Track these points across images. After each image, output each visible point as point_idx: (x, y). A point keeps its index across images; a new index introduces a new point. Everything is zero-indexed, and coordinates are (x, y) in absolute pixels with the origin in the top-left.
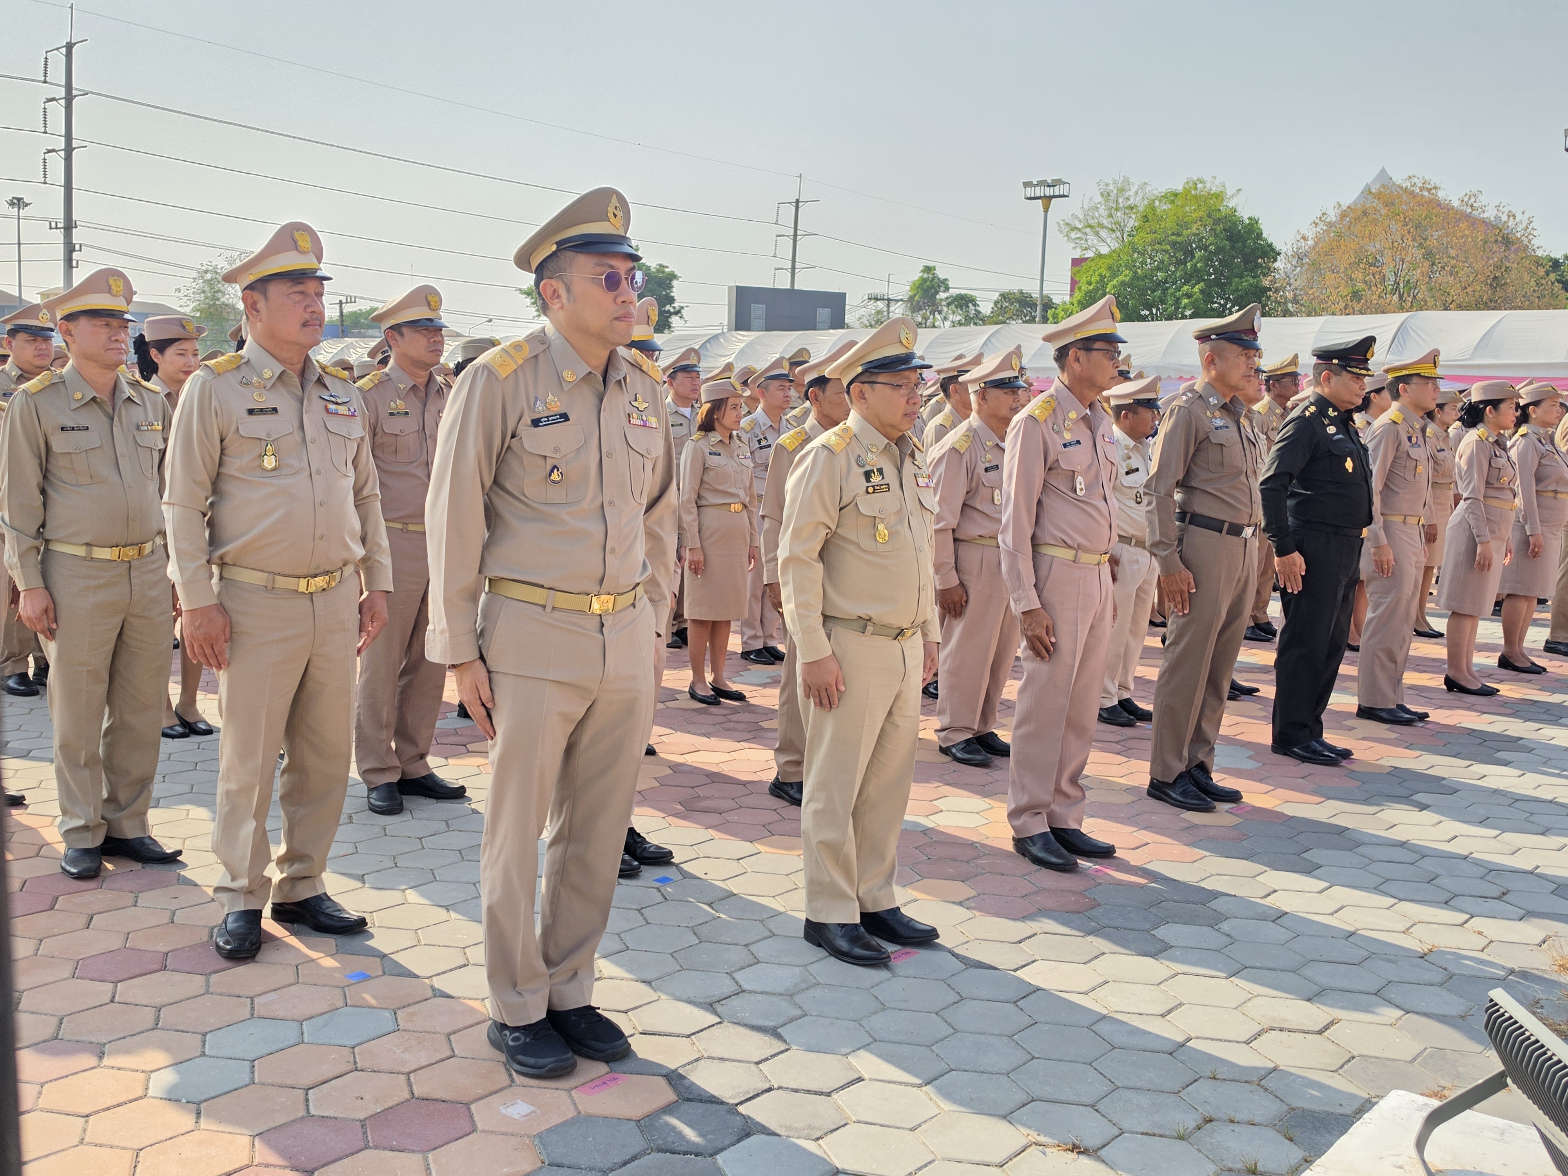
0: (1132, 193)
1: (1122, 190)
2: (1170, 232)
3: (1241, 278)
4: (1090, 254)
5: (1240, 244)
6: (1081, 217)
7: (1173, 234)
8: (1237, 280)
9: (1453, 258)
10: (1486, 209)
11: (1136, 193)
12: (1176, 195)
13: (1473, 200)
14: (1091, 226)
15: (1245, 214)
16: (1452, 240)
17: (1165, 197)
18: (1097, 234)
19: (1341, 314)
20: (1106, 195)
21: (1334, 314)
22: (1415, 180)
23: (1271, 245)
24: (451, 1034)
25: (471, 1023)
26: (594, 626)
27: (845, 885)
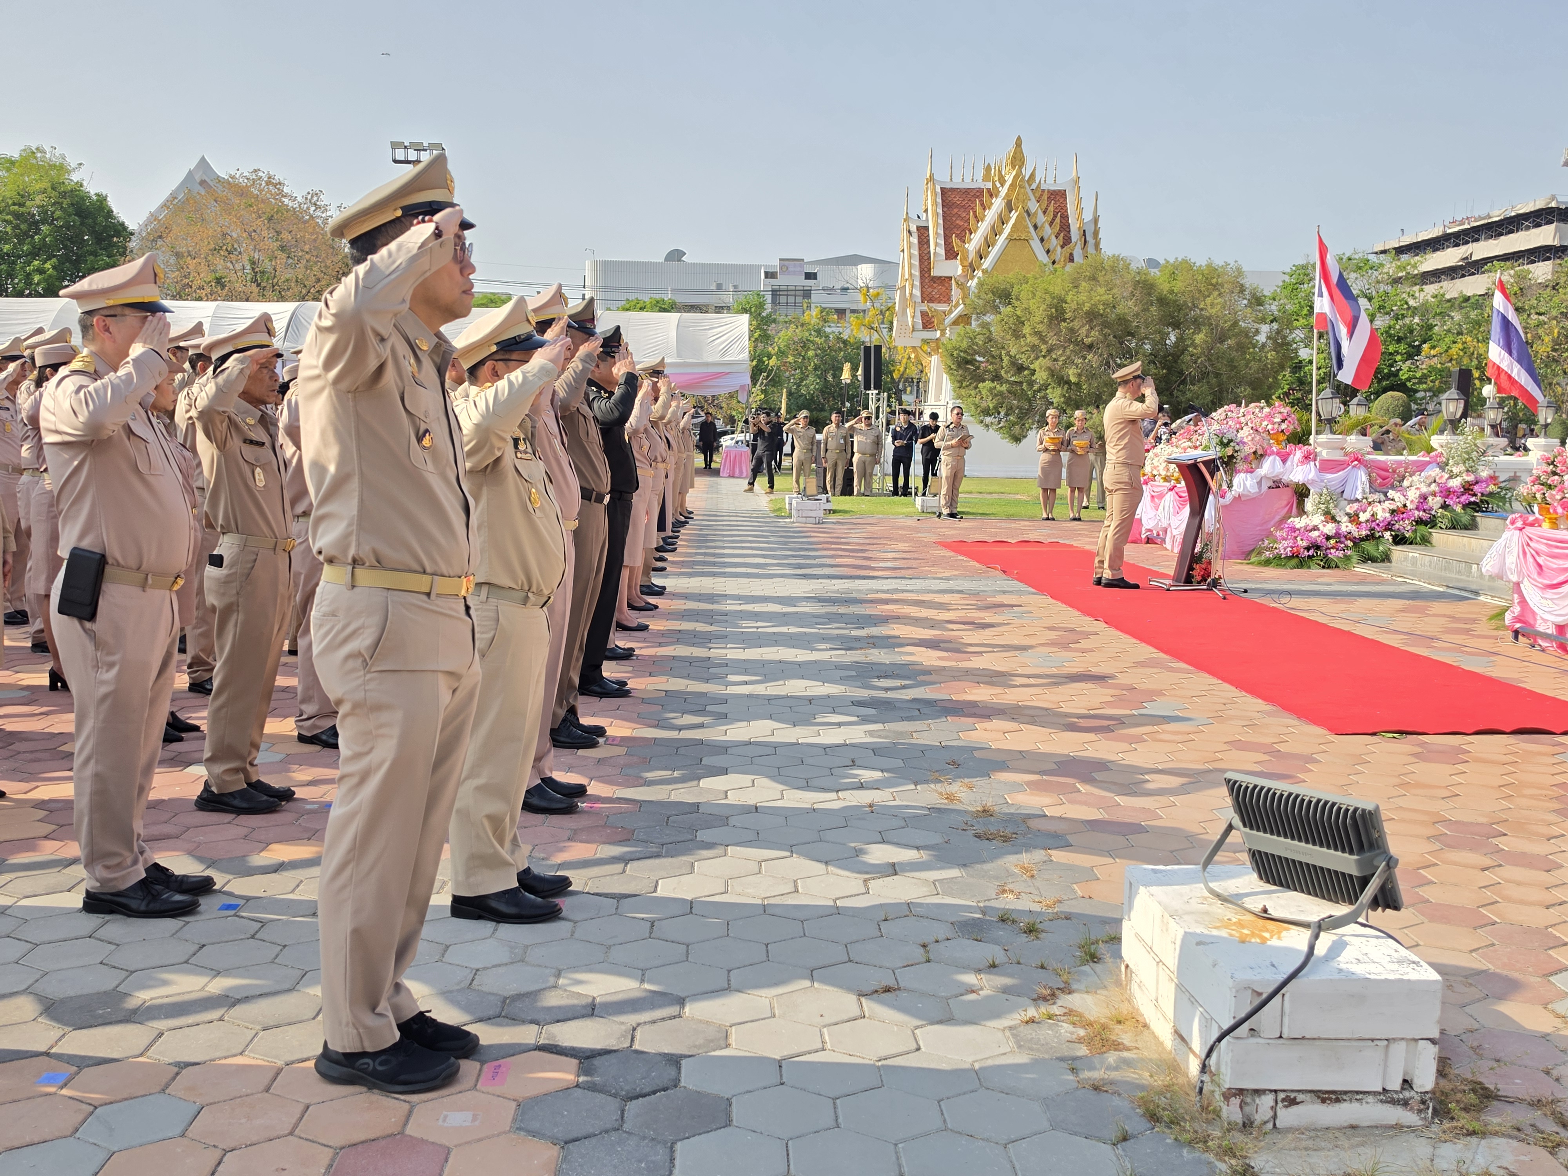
2: (10, 202)
3: (96, 256)
5: (90, 220)
7: (14, 204)
8: (92, 258)
9: (307, 253)
10: (328, 208)
12: (13, 163)
13: (315, 199)
15: (92, 189)
16: (304, 236)
19: (207, 300)
21: (200, 299)
22: (261, 174)
23: (122, 224)
24: (267, 1090)
25: (271, 1075)
26: (463, 608)
27: (504, 853)
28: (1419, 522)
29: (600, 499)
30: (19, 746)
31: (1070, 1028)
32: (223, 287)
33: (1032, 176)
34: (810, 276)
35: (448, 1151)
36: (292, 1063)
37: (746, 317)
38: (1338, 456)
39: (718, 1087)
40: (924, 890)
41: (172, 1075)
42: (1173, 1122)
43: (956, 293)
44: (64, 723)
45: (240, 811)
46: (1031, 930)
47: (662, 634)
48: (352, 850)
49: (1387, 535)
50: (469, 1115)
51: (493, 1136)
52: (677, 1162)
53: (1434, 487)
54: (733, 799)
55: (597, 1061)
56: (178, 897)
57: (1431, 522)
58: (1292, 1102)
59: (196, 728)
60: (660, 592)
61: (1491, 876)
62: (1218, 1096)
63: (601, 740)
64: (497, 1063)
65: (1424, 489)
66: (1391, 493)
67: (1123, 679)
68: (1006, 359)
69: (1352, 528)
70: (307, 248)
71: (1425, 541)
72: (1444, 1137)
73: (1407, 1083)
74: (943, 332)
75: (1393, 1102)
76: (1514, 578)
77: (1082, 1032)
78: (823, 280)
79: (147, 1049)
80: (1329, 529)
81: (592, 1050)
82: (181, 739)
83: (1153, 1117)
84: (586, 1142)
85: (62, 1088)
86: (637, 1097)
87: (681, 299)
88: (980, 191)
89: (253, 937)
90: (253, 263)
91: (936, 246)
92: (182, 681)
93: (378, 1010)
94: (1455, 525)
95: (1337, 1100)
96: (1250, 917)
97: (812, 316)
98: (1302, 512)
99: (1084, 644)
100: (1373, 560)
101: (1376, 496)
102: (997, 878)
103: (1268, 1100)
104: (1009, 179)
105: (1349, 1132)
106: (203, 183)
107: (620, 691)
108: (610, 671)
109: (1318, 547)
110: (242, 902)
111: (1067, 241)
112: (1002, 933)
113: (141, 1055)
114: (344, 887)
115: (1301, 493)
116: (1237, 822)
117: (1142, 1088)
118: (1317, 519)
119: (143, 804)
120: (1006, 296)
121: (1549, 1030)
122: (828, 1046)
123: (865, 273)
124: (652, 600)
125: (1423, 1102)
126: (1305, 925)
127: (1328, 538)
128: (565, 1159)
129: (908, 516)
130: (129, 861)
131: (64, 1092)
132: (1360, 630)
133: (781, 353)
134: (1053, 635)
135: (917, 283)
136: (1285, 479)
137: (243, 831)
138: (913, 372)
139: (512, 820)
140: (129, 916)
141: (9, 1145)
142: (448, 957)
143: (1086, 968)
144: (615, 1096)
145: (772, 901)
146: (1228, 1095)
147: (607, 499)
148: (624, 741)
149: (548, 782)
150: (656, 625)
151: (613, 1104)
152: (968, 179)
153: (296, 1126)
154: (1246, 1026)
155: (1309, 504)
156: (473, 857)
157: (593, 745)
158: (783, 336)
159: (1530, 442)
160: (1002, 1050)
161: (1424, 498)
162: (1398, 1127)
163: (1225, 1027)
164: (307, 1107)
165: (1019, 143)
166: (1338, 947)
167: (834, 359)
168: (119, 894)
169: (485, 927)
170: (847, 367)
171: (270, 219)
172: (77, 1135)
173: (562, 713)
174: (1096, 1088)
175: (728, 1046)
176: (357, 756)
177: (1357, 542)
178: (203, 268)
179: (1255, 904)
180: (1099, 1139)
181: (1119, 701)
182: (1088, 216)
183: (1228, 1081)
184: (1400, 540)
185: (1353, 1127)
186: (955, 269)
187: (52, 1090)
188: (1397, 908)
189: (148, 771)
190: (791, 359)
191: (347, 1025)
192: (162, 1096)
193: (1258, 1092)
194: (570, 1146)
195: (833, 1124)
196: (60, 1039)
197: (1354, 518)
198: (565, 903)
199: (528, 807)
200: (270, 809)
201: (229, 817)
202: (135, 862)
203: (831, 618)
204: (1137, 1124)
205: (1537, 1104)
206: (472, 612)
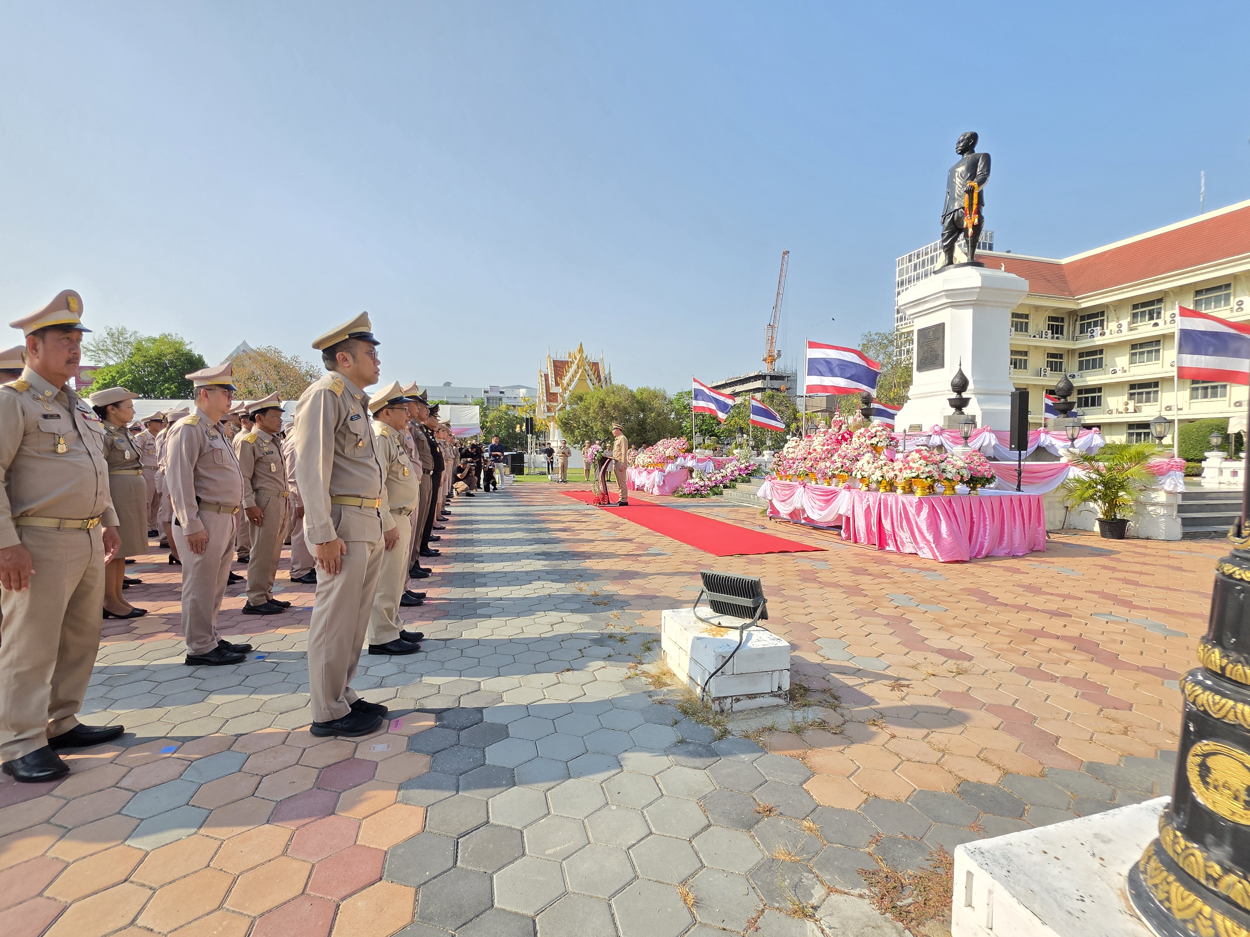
0: (128, 336)
1: (122, 334)
4: (102, 365)
6: (95, 345)
11: (131, 336)
12: (155, 340)
14: (101, 350)
15: (197, 353)
17: (148, 340)
18: (106, 354)
20: (111, 335)
22: (271, 348)
24: (284, 743)
25: (285, 735)
26: (376, 514)
27: (393, 624)
28: (732, 480)
29: (428, 472)
30: (152, 590)
31: (645, 679)
32: (252, 395)
33: (586, 357)
34: (501, 392)
35: (377, 764)
36: (296, 729)
37: (478, 407)
38: (703, 457)
39: (500, 720)
40: (576, 628)
41: (232, 741)
42: (694, 714)
43: (559, 398)
44: (175, 578)
45: (264, 613)
46: (622, 640)
47: (452, 530)
48: (325, 626)
49: (721, 485)
50: (386, 745)
51: (398, 754)
52: (487, 757)
53: (736, 468)
54: (490, 595)
55: (444, 714)
56: (235, 655)
57: (736, 480)
58: (738, 700)
59: (241, 578)
60: (449, 513)
61: (784, 605)
62: (710, 701)
63: (430, 574)
64: (397, 719)
65: (733, 469)
66: (722, 470)
67: (637, 540)
68: (581, 422)
69: (709, 483)
70: (291, 379)
71: (734, 487)
72: (795, 708)
73: (780, 688)
74: (555, 414)
75: (775, 696)
76: (770, 498)
77: (650, 680)
78: (507, 394)
79: (220, 729)
80: (702, 483)
81: (441, 709)
82: (234, 583)
83: (685, 713)
84: (443, 752)
85: (173, 754)
86: (464, 729)
87: (450, 401)
88: (568, 362)
89: (273, 670)
90: (266, 385)
91: (552, 381)
92: (236, 557)
93: (339, 700)
94: (743, 481)
95: (755, 697)
96: (714, 627)
97: (503, 407)
98: (692, 478)
99: (621, 528)
100: (717, 494)
101: (717, 471)
102: (605, 620)
103: (729, 700)
104: (578, 358)
105: (760, 710)
106: (244, 351)
107: (436, 554)
108: (431, 546)
109: (698, 490)
110: (267, 655)
111: (600, 381)
112: (610, 642)
113: (217, 732)
114: (320, 645)
115: (691, 471)
116: (705, 589)
117: (680, 701)
118: (697, 480)
119: (216, 612)
120: (581, 399)
121: (820, 662)
122: (547, 697)
123: (522, 392)
124: (446, 517)
125: (786, 695)
126: (736, 628)
127: (702, 487)
128: (434, 762)
129: (546, 482)
130: (210, 640)
131: (175, 755)
132: (718, 519)
133: (492, 421)
134: (609, 525)
135: (545, 395)
136: (685, 466)
137: (266, 622)
138: (543, 429)
139: (396, 609)
140: (210, 665)
141: (143, 787)
142: (369, 673)
143: (646, 653)
144: (454, 729)
145: (513, 637)
146: (714, 700)
147: (432, 472)
148: (440, 574)
149: (409, 592)
150: (448, 527)
151: (454, 733)
152: (563, 357)
153: (299, 759)
154: (720, 671)
155: (694, 475)
156: (379, 627)
157: (427, 576)
158: (492, 415)
159: (765, 452)
160: (620, 691)
161: (733, 471)
162: (778, 706)
163: (712, 672)
164: (305, 750)
165: (581, 345)
166: (749, 636)
167: (512, 424)
168: (205, 655)
169: (385, 658)
170: (518, 426)
171: (275, 367)
172: (182, 777)
173: (413, 563)
174: (660, 703)
175: (503, 701)
176: (326, 583)
177: (711, 488)
178: (243, 386)
179: (715, 621)
180: (666, 725)
181: (638, 548)
182: (607, 372)
183: (714, 695)
184: (725, 487)
185: (761, 708)
186: (558, 390)
187: (169, 755)
188: (767, 619)
189: (219, 597)
190: (496, 423)
191: (324, 709)
192: (228, 752)
193: (725, 698)
194: (436, 755)
195: (554, 731)
196: (172, 729)
197: (709, 479)
198: (421, 644)
199: (402, 604)
200: (279, 612)
201: (259, 616)
202: (213, 640)
203: (521, 522)
204: (680, 716)
205: (824, 691)
206: (381, 515)
